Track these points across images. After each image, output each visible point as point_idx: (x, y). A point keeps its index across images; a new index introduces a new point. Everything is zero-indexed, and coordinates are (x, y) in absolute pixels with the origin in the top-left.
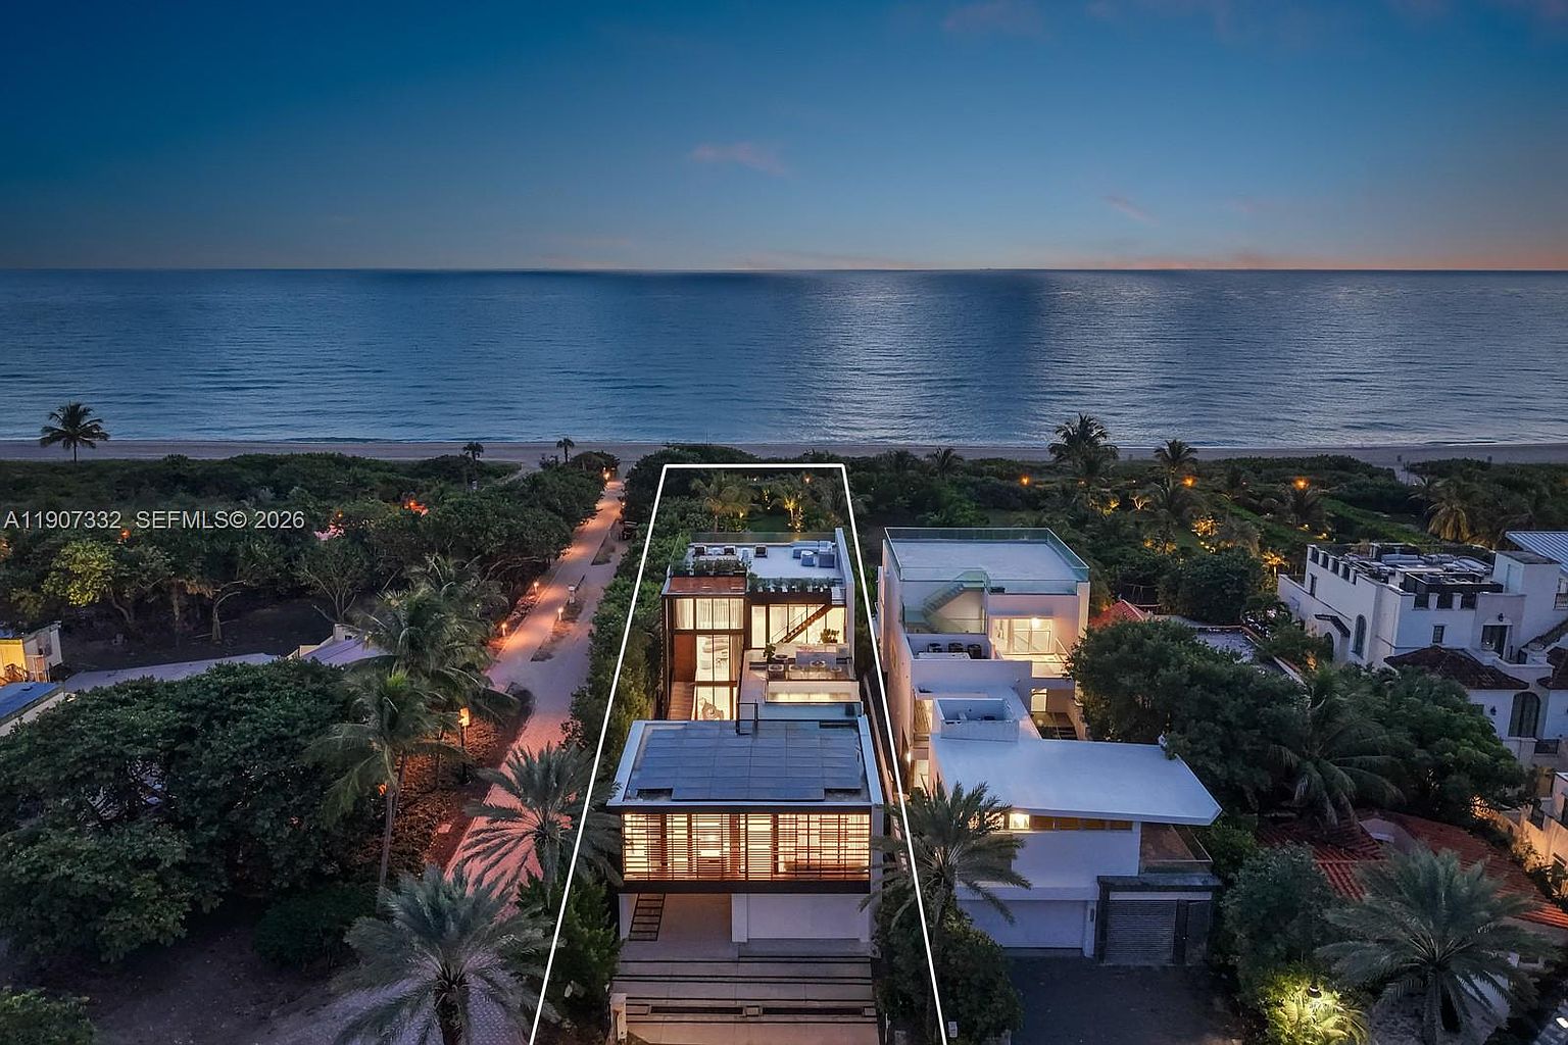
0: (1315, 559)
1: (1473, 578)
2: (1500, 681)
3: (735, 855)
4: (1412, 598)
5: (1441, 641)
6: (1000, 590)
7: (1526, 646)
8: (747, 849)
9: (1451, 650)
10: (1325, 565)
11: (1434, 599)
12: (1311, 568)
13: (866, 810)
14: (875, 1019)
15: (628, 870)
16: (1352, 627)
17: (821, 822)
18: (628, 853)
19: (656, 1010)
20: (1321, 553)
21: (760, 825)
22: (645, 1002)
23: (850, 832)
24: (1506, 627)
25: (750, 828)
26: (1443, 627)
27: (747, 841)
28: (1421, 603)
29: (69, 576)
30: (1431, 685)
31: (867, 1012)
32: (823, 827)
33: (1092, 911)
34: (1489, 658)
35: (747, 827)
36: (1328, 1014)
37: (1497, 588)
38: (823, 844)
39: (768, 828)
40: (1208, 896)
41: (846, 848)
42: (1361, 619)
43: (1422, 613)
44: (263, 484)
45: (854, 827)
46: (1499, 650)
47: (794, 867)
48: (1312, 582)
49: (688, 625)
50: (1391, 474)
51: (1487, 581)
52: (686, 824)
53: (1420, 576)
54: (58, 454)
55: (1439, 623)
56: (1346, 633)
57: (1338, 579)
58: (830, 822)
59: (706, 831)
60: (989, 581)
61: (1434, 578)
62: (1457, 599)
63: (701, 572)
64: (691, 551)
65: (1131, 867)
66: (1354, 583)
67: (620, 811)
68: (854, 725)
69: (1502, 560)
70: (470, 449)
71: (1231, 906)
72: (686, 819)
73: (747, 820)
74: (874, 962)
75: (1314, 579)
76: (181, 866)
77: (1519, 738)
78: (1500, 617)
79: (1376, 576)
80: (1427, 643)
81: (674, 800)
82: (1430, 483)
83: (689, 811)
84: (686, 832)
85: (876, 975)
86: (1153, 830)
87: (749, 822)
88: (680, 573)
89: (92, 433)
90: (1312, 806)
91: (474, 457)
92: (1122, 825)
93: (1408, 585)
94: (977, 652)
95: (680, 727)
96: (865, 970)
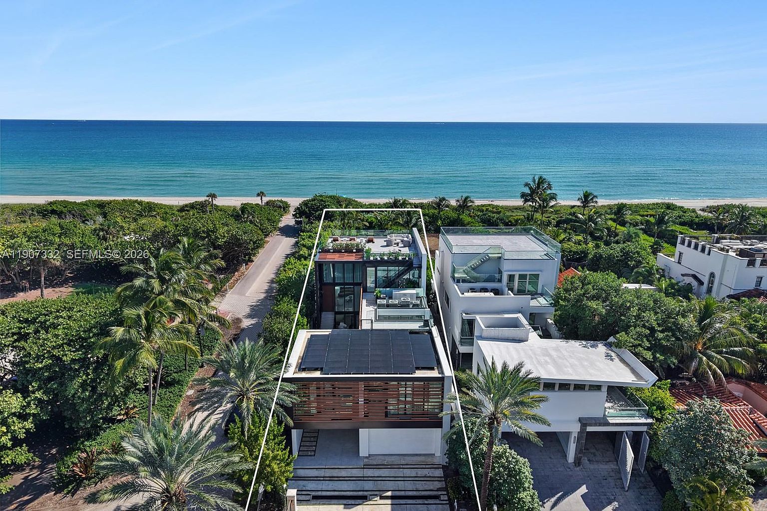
0: (683, 243)
4: (745, 261)
5: (759, 286)
10: (689, 245)
11: (758, 261)
12: (680, 248)
13: (441, 379)
14: (448, 502)
16: (706, 280)
19: (315, 498)
20: (687, 239)
22: (309, 493)
23: (431, 392)
26: (762, 278)
28: (751, 263)
31: (442, 498)
33: (575, 437)
40: (644, 428)
42: (712, 275)
43: (751, 269)
44: (98, 214)
45: (432, 389)
48: (680, 256)
49: (330, 280)
55: (760, 275)
56: (701, 283)
57: (698, 253)
63: (337, 250)
64: (330, 239)
66: (709, 254)
68: (429, 332)
70: (210, 196)
74: (444, 467)
75: (681, 254)
80: (752, 287)
81: (324, 374)
85: (446, 476)
88: (325, 251)
91: (212, 201)
92: (594, 386)
93: (742, 253)
94: (497, 292)
95: (328, 333)
96: (439, 473)
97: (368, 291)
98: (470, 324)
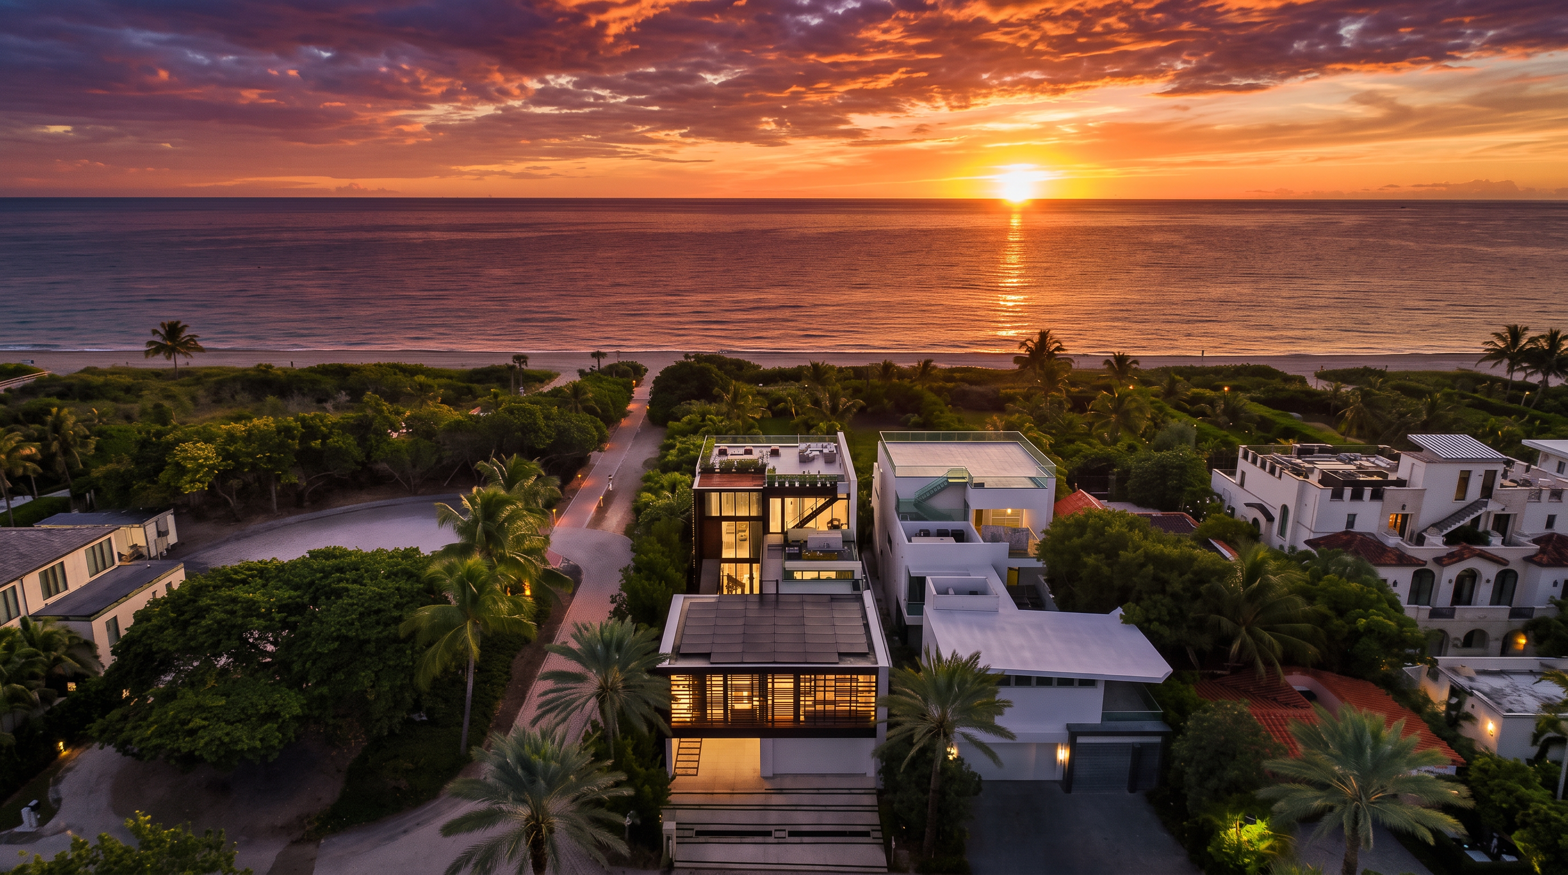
0: (1245, 457)
1: (1379, 474)
2: (1402, 560)
3: (763, 707)
4: (1329, 491)
5: (1353, 527)
6: (981, 485)
7: (1425, 530)
8: (773, 702)
9: (1360, 533)
10: (1254, 462)
11: (1348, 492)
12: (1242, 465)
13: (874, 671)
14: (883, 841)
15: (673, 720)
16: (1277, 514)
17: (836, 680)
18: (674, 706)
19: (699, 833)
20: (1251, 453)
21: (785, 684)
22: (691, 827)
23: (860, 689)
24: (1407, 515)
25: (776, 686)
26: (1355, 515)
27: (773, 697)
28: (1337, 495)
29: (181, 470)
30: (1346, 565)
31: (875, 835)
32: (837, 684)
34: (1393, 541)
35: (773, 686)
36: (1262, 838)
37: (1401, 483)
38: (837, 698)
39: (791, 685)
40: (1158, 740)
41: (857, 702)
42: (1285, 509)
43: (1337, 504)
44: (340, 388)
45: (862, 684)
46: (1402, 534)
47: (812, 716)
48: (1243, 475)
49: (715, 513)
50: (1302, 380)
51: (1392, 477)
52: (722, 683)
53: (1336, 472)
54: (160, 362)
55: (1351, 512)
56: (1270, 518)
57: (1265, 475)
58: (844, 680)
59: (739, 688)
60: (971, 477)
61: (1348, 474)
62: (1368, 491)
63: (727, 470)
64: (716, 451)
65: (1093, 716)
66: (1280, 477)
67: (668, 672)
68: (860, 599)
69: (1406, 460)
70: (517, 361)
71: (1180, 747)
72: (722, 679)
73: (773, 679)
74: (878, 793)
75: (1243, 473)
76: (296, 718)
77: (1416, 606)
78: (1404, 507)
79: (1297, 471)
80: (1341, 527)
81: (712, 663)
82: (1337, 389)
83: (725, 672)
84: (722, 689)
85: (880, 803)
86: (1113, 687)
87: (776, 680)
88: (708, 471)
89: (191, 346)
90: (1245, 666)
91: (520, 365)
92: (1087, 682)
93: (1326, 479)
94: (960, 536)
95: (713, 600)
96: (870, 800)
97: (771, 531)
98: (918, 585)
